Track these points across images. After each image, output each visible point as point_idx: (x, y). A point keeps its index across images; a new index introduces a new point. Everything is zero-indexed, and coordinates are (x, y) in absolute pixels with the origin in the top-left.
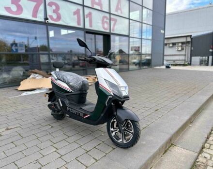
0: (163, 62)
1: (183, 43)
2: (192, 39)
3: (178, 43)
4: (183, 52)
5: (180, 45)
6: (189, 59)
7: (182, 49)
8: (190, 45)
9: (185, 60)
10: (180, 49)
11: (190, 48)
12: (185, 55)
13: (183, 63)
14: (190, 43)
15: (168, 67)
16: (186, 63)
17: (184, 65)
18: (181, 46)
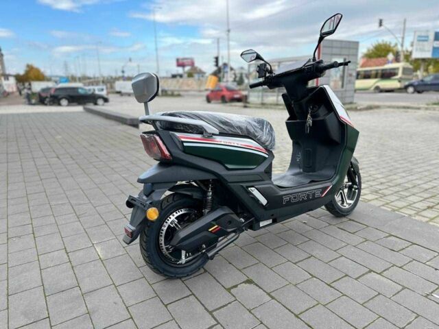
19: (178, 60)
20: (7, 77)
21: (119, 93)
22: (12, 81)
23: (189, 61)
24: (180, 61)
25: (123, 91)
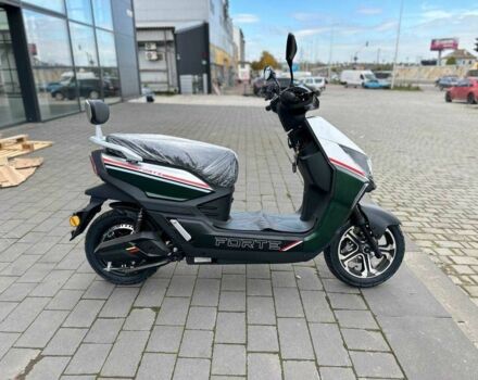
0: (140, 88)
1: (159, 44)
2: (175, 35)
3: (149, 42)
4: (162, 65)
5: (153, 47)
6: (176, 81)
7: (159, 58)
8: (173, 49)
9: (168, 83)
10: (154, 57)
11: (173, 55)
12: (166, 71)
13: (165, 90)
14: (173, 44)
15: (150, 100)
16: (172, 90)
17: (168, 94)
18: (155, 50)
19: (433, 42)
20: (243, 64)
21: (344, 84)
22: (247, 68)
23: (451, 41)
24: (437, 44)
25: (349, 82)
